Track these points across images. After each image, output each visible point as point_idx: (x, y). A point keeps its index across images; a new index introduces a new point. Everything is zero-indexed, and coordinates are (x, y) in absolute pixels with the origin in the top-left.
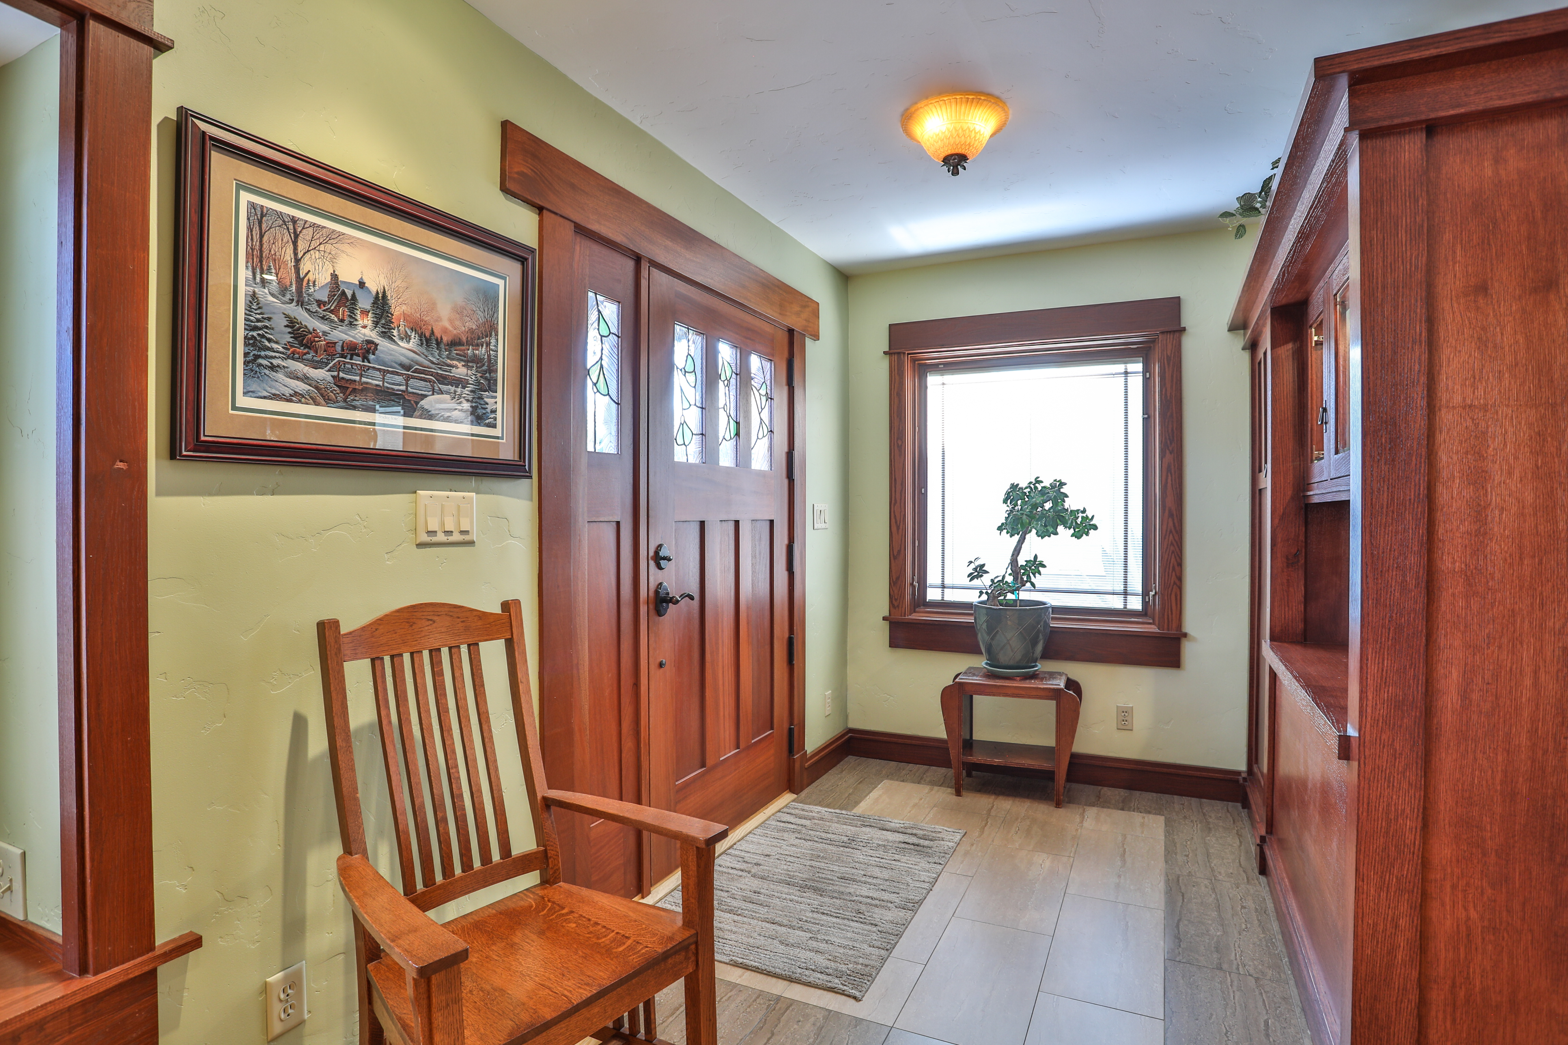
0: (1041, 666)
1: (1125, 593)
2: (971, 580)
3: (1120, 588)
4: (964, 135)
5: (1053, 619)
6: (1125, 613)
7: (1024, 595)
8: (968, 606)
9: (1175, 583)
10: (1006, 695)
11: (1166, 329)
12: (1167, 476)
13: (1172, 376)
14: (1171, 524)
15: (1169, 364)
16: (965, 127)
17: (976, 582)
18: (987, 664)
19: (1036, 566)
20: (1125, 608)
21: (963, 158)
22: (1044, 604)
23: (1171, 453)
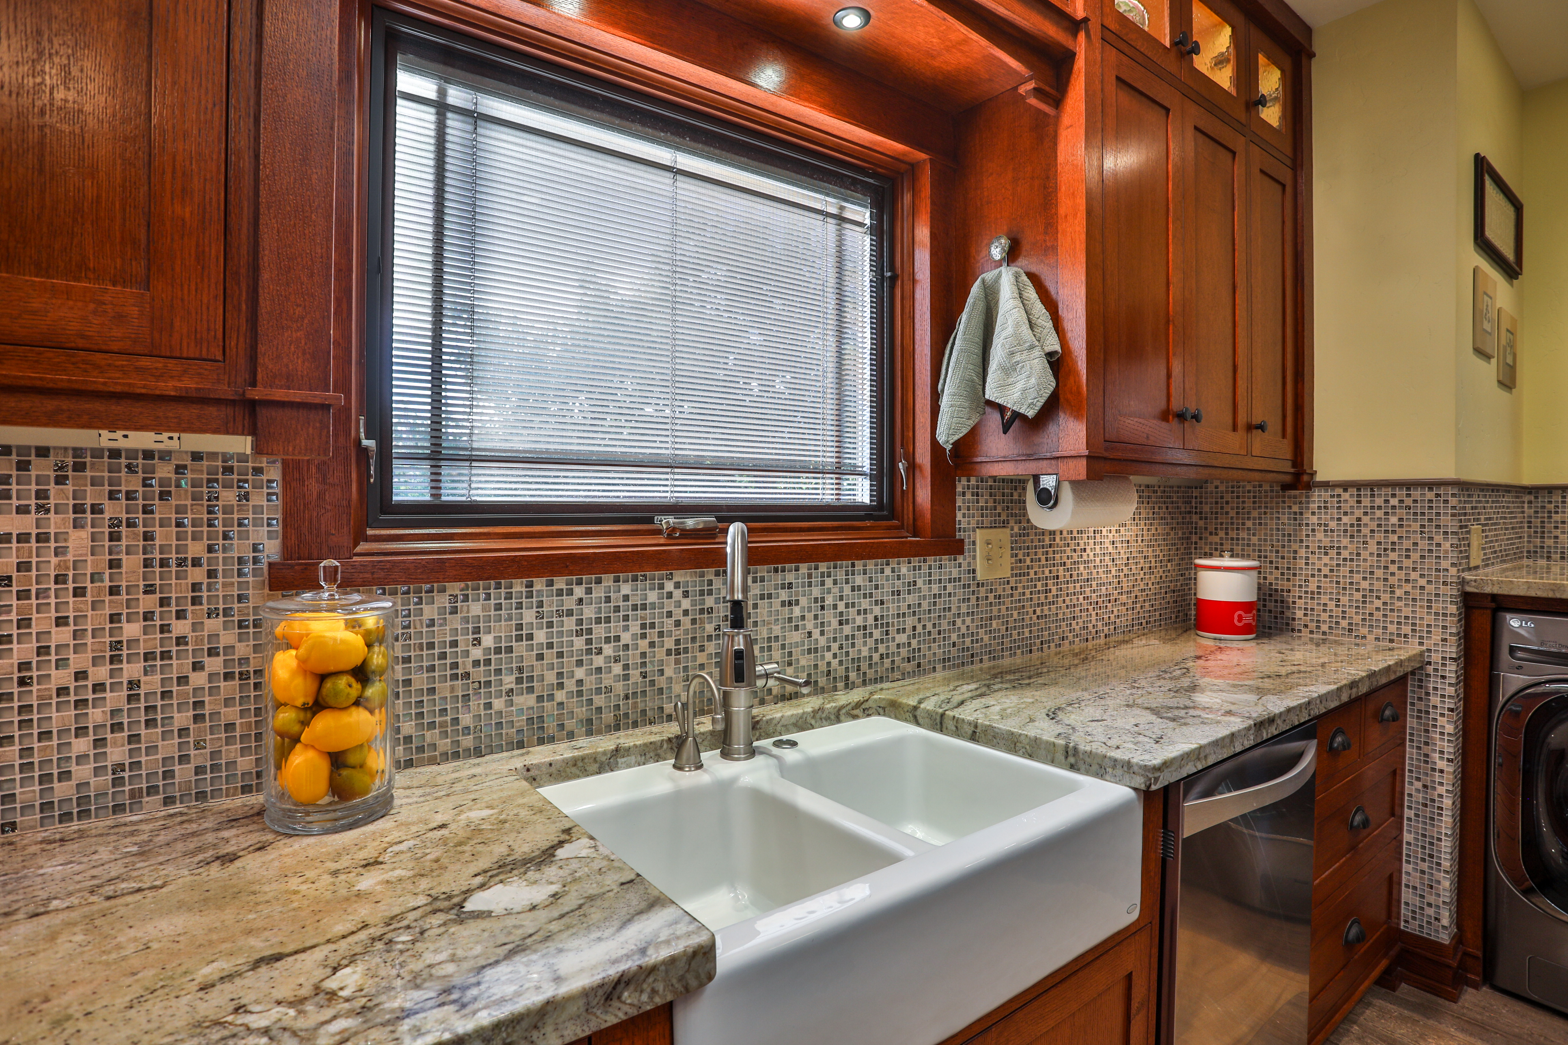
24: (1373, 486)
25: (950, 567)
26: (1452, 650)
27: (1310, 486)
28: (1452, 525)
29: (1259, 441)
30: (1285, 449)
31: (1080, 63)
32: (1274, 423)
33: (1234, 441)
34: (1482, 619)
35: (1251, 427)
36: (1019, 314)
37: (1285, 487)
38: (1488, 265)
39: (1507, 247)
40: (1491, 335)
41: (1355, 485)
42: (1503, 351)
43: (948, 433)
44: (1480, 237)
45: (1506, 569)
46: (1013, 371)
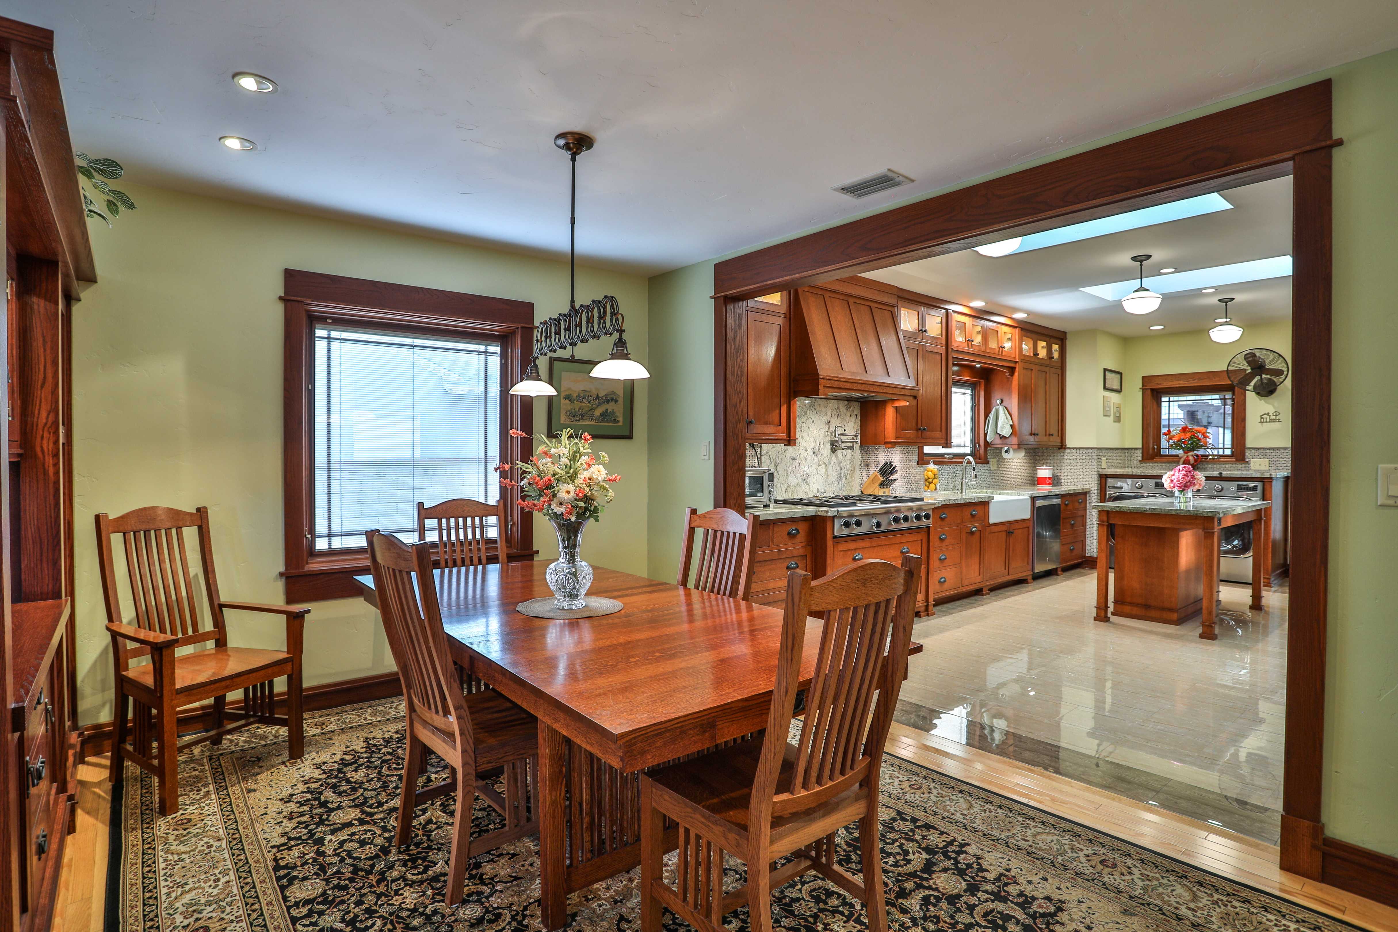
24: (1079, 448)
25: (986, 467)
26: (1096, 487)
27: (1065, 448)
28: (1096, 458)
29: (1052, 438)
30: (1059, 439)
31: (1017, 369)
32: (1055, 433)
33: (1046, 439)
34: (1103, 480)
35: (1050, 435)
36: (1004, 417)
37: (1059, 449)
38: (1108, 394)
39: (1116, 386)
40: (1110, 410)
41: (1076, 448)
42: (1115, 413)
43: (988, 439)
44: (1105, 388)
45: (1109, 468)
46: (1003, 428)
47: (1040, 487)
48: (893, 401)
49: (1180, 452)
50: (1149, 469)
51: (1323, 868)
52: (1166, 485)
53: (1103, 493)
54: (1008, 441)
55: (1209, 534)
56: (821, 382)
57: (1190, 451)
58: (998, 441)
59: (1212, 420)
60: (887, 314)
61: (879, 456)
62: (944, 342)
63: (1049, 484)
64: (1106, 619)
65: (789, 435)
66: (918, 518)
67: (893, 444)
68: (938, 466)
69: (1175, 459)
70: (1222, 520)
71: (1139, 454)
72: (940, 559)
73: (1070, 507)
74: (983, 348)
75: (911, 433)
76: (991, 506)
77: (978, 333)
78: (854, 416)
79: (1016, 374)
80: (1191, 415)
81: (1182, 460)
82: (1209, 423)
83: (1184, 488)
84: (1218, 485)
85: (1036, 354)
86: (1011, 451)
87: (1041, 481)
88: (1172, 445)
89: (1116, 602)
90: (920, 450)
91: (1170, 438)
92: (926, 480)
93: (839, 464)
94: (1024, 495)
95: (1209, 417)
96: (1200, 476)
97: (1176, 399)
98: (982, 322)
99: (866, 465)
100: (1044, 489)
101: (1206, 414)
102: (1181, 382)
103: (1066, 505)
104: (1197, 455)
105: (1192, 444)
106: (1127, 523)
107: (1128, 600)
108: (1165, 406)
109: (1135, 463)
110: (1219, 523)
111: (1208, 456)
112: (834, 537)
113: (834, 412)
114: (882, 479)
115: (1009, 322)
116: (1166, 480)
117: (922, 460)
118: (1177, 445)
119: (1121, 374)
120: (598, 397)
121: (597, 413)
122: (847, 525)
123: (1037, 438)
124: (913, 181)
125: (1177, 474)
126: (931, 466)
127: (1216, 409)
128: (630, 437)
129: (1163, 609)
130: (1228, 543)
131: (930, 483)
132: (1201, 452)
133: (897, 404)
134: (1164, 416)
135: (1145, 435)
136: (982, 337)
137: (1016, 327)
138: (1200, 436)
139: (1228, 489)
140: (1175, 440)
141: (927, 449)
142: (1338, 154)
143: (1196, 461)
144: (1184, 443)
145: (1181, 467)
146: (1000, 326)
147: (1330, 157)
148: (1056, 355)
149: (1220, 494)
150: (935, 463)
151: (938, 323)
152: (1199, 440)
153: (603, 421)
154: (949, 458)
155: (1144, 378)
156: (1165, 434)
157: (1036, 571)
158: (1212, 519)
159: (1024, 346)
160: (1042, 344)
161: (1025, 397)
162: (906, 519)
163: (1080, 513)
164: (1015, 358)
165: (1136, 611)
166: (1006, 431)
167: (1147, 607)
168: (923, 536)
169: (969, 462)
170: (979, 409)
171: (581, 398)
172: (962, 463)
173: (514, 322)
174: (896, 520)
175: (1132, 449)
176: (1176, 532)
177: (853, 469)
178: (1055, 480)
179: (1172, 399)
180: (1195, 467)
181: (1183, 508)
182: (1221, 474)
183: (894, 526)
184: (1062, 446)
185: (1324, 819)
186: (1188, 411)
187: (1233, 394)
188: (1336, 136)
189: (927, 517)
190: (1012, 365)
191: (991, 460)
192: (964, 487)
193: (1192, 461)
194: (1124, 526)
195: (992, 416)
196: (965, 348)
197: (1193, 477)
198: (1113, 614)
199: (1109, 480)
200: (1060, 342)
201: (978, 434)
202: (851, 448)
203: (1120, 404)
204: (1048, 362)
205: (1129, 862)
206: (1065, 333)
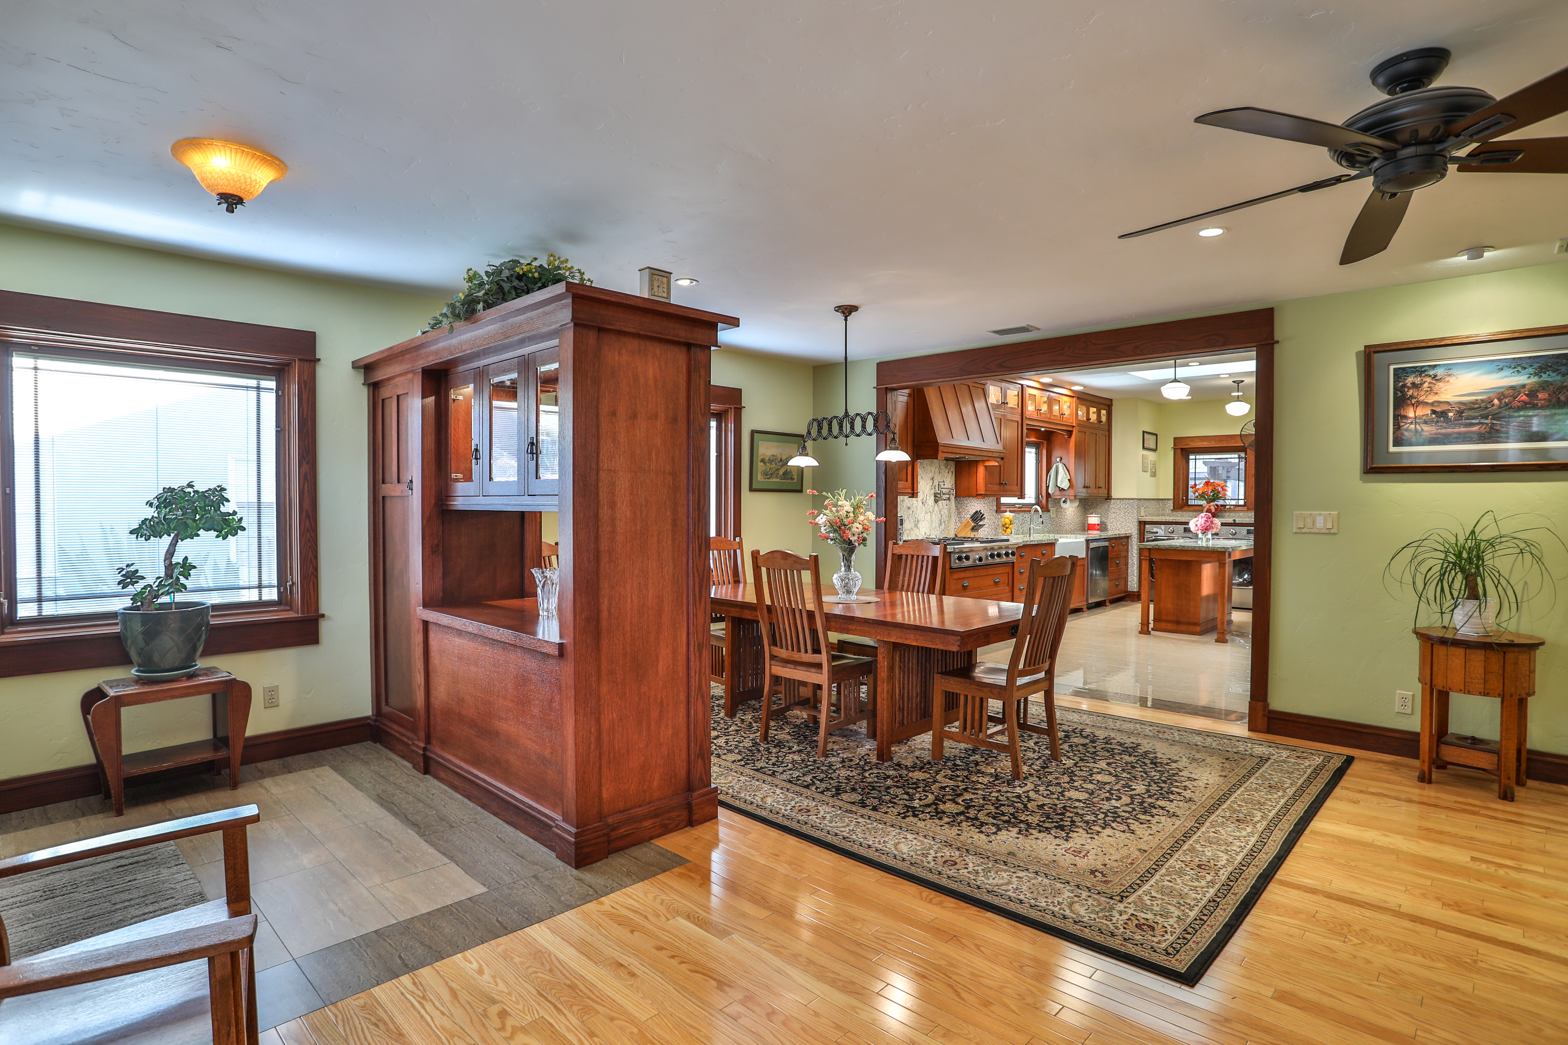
0: (201, 663)
1: (260, 587)
2: (123, 588)
3: (256, 583)
4: (251, 184)
5: (213, 616)
6: (261, 604)
7: (180, 597)
8: (113, 615)
9: (312, 573)
10: (174, 697)
11: (304, 357)
12: (304, 483)
13: (308, 398)
14: (308, 524)
15: (305, 387)
16: (253, 178)
17: (130, 589)
18: (137, 671)
19: (187, 567)
20: (260, 599)
21: (240, 201)
22: (204, 604)
23: (307, 463)
24: (1123, 499)
25: (1049, 514)
26: (1136, 532)
27: (1111, 499)
28: (1136, 507)
29: (1100, 491)
30: (1106, 491)
31: (1074, 432)
32: (1103, 487)
33: (1096, 491)
34: (1142, 526)
35: (1099, 488)
36: (1063, 472)
37: (1106, 499)
38: (1146, 453)
39: (1153, 446)
40: (1147, 467)
41: (1120, 499)
42: (1151, 469)
43: (1050, 491)
44: (1143, 448)
45: (1146, 516)
46: (1062, 481)
47: (1090, 532)
48: (984, 461)
49: (1203, 503)
50: (1179, 517)
51: (1268, 726)
52: (1192, 529)
53: (1142, 537)
54: (1066, 493)
55: (1222, 565)
56: (940, 448)
57: (1211, 502)
58: (1058, 493)
59: (1230, 474)
60: (981, 391)
61: (968, 505)
62: (1020, 412)
63: (1098, 530)
64: (1149, 633)
65: (913, 490)
66: (1007, 554)
67: (983, 496)
68: (1013, 514)
69: (1200, 508)
70: (1232, 554)
71: (1171, 504)
72: (1020, 589)
73: (1116, 549)
74: (1048, 416)
75: (996, 488)
76: (1057, 547)
77: (1045, 402)
78: (950, 473)
79: (1073, 436)
80: (1213, 470)
81: (1206, 509)
82: (1228, 477)
83: (1205, 530)
84: (1232, 530)
85: (1088, 419)
86: (1068, 501)
87: (1091, 527)
88: (1197, 497)
89: (1154, 620)
90: (998, 500)
91: (1196, 491)
92: (1003, 526)
93: (940, 512)
94: (1081, 539)
95: (1228, 472)
96: (1217, 521)
97: (1201, 457)
98: (1048, 393)
99: (959, 513)
100: (1095, 534)
101: (1226, 470)
102: (1205, 443)
103: (1113, 547)
104: (1217, 505)
105: (1213, 495)
106: (1163, 558)
107: (1164, 618)
108: (1192, 464)
109: (1168, 511)
110: (1230, 556)
111: (1226, 506)
112: (951, 568)
113: (937, 470)
114: (973, 524)
115: (1068, 393)
116: (1192, 526)
117: (999, 509)
118: (1202, 496)
119: (1156, 435)
120: (781, 460)
121: (781, 472)
122: (960, 559)
123: (1089, 490)
124: (1039, 329)
125: (1200, 520)
126: (1008, 514)
127: (1232, 465)
128: (801, 491)
129: (1190, 624)
130: (1241, 576)
131: (1007, 528)
132: (1221, 502)
133: (987, 464)
134: (1192, 470)
135: (1176, 488)
136: (1048, 406)
137: (1073, 397)
138: (1220, 489)
139: (1240, 533)
140: (1200, 492)
141: (1004, 500)
142: (1276, 346)
143: (1216, 510)
144: (1207, 495)
145: (1203, 515)
146: (1061, 396)
147: (1273, 349)
148: (1104, 419)
149: (1234, 536)
150: (1010, 511)
151: (1015, 396)
152: (1219, 492)
153: (784, 479)
154: (1019, 508)
155: (1175, 438)
156: (1192, 487)
157: (1090, 602)
158: (1224, 552)
159: (1079, 412)
160: (1093, 410)
161: (1080, 454)
162: (999, 555)
163: (1123, 554)
164: (1072, 423)
165: (1169, 626)
166: (1065, 485)
167: (1178, 622)
168: (1008, 569)
169: (1036, 511)
170: (1041, 466)
171: (771, 461)
172: (1030, 511)
173: (730, 404)
174: (992, 556)
175: (1165, 499)
176: (1199, 564)
177: (950, 517)
178: (1102, 527)
179: (1198, 457)
180: (1214, 515)
181: (1204, 545)
182: (1234, 520)
183: (990, 560)
184: (1109, 498)
185: (1269, 701)
186: (1211, 467)
187: (1246, 454)
188: (1276, 339)
189: (1013, 554)
190: (1070, 429)
191: (1051, 509)
192: (1032, 532)
193: (1213, 511)
194: (1161, 560)
195: (1053, 471)
196: (1035, 416)
197: (1212, 522)
198: (1153, 629)
199: (1147, 526)
200: (1107, 408)
201: (1041, 486)
202: (949, 499)
203: (1155, 461)
204: (1098, 426)
205: (1172, 731)
206: (1111, 400)
